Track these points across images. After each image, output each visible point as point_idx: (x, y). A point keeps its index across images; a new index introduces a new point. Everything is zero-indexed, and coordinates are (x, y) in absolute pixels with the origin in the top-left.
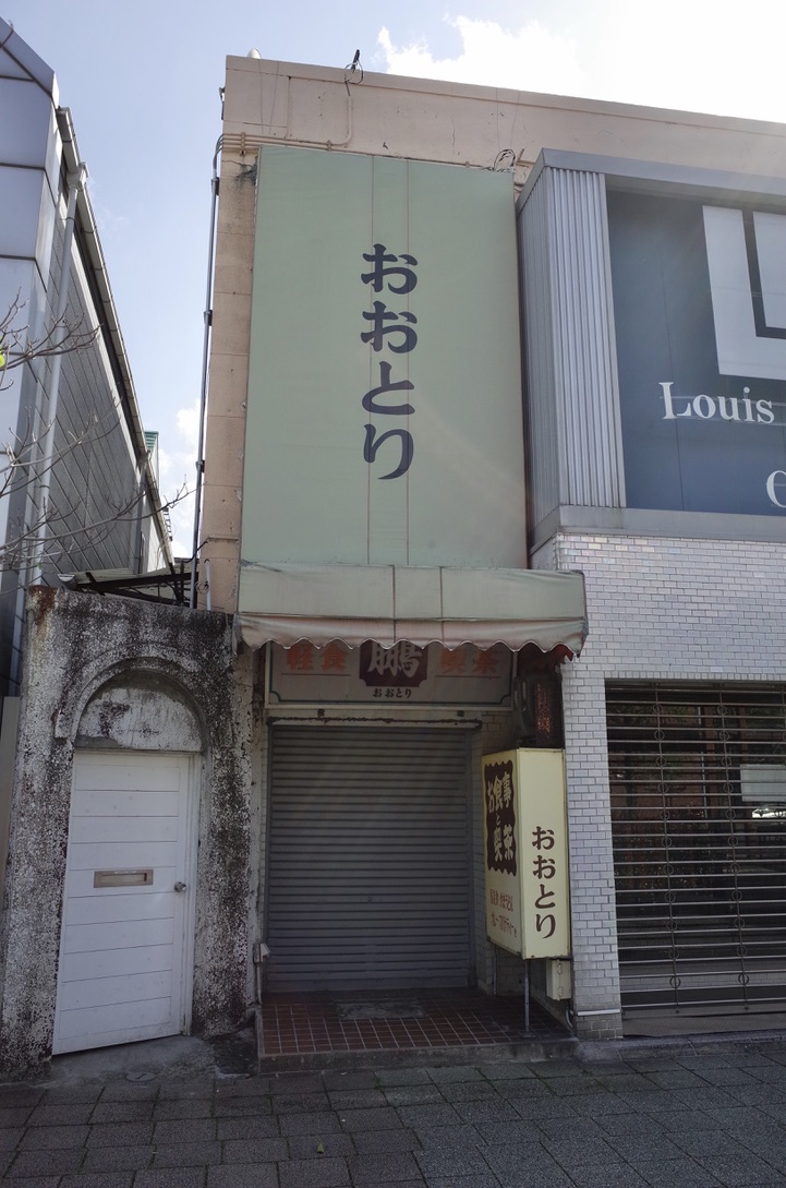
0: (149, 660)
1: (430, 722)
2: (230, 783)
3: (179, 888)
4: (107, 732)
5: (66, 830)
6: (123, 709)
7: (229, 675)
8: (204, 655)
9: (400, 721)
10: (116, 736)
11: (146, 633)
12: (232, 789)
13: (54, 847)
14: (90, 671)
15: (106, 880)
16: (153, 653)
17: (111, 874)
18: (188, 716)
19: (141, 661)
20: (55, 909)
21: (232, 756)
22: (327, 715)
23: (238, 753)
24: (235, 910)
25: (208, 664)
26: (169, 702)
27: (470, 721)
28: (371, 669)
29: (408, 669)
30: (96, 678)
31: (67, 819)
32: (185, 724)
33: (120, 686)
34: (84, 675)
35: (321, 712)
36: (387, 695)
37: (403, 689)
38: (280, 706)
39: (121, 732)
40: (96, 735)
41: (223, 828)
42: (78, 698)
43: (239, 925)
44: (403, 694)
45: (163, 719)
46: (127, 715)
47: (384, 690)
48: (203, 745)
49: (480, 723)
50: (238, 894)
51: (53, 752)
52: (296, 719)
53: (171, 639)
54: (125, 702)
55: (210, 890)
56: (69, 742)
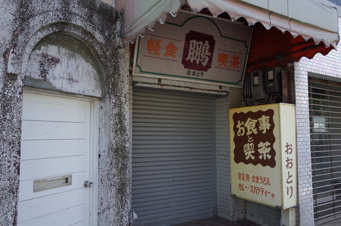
0: (77, 27)
1: (208, 90)
2: (120, 118)
3: (87, 185)
4: (45, 76)
5: (19, 152)
6: (55, 61)
7: (119, 50)
8: (107, 34)
9: (196, 89)
10: (51, 80)
11: (74, 7)
12: (121, 122)
13: (9, 167)
14: (36, 22)
15: (40, 185)
16: (79, 23)
17: (45, 181)
18: (94, 74)
19: (70, 27)
20: (11, 219)
21: (120, 101)
22: (163, 82)
23: (123, 100)
24: (123, 196)
25: (108, 40)
26: (84, 62)
27: (224, 92)
28: (187, 59)
29: (204, 61)
30: (39, 30)
31: (19, 143)
32: (92, 78)
33: (53, 43)
34: (31, 25)
35: (160, 80)
36: (193, 74)
37: (200, 72)
38: (141, 75)
39: (54, 78)
40: (37, 78)
41: (117, 146)
42: (26, 43)
43: (125, 204)
44: (200, 75)
45: (80, 73)
46: (58, 66)
47: (192, 71)
48: (102, 93)
49: (228, 92)
50: (124, 186)
51: (6, 85)
52: (147, 83)
53: (88, 17)
54: (57, 56)
55: (111, 185)
56: (19, 78)
